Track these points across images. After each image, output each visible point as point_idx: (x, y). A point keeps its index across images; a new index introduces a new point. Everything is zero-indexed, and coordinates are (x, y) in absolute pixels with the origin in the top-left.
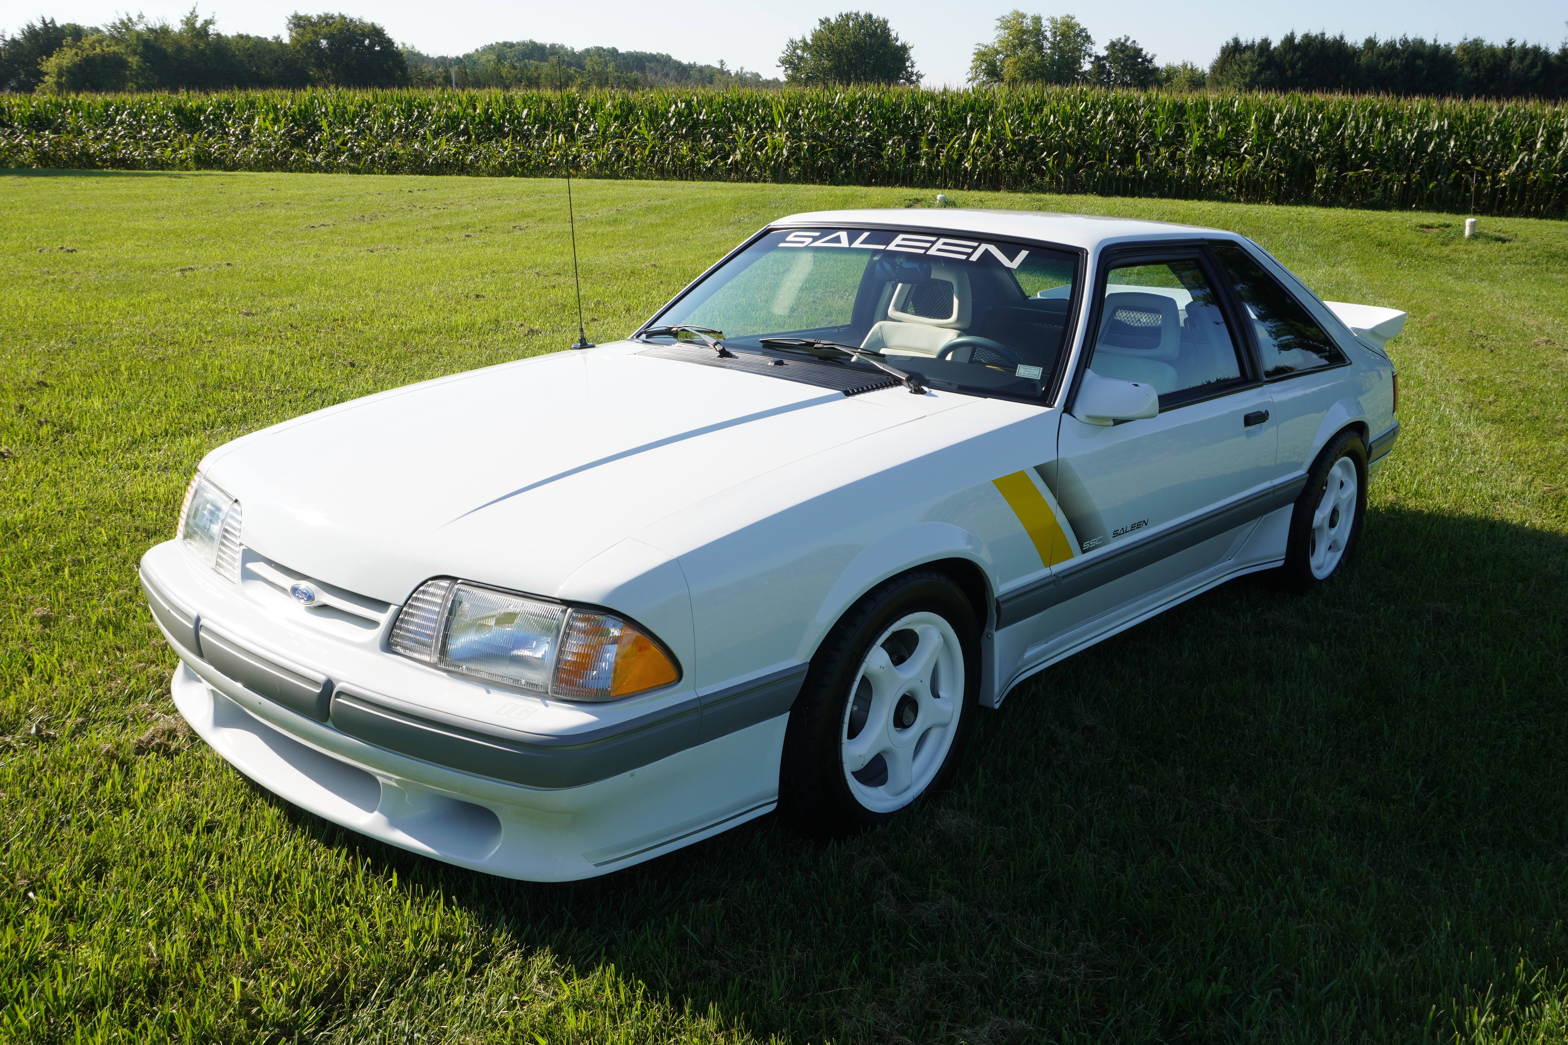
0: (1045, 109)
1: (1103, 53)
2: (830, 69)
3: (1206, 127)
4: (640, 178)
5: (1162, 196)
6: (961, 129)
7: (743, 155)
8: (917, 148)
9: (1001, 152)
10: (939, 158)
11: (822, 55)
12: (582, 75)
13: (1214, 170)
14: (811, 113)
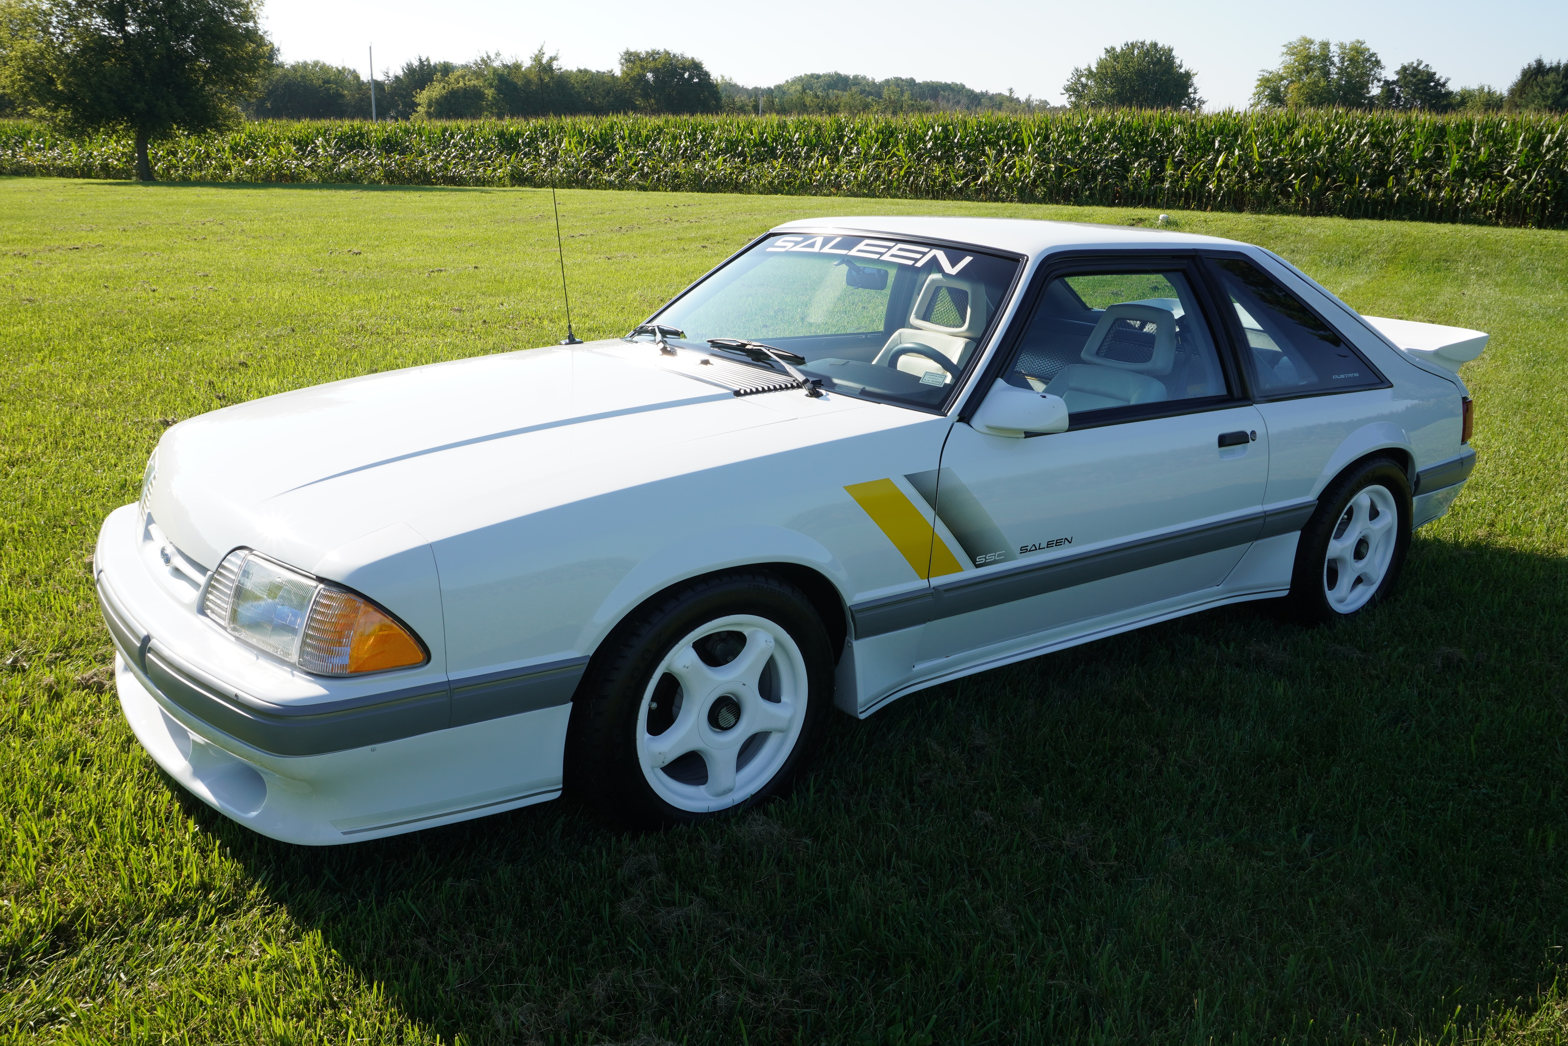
0: (1296, 132)
1: (1393, 77)
2: (1113, 96)
3: (1467, 149)
4: (894, 196)
5: (1413, 219)
6: (1209, 151)
7: (992, 176)
8: (1163, 170)
9: (1247, 174)
10: (1183, 180)
11: (1105, 83)
12: (878, 103)
13: (1472, 193)
14: (1060, 136)
